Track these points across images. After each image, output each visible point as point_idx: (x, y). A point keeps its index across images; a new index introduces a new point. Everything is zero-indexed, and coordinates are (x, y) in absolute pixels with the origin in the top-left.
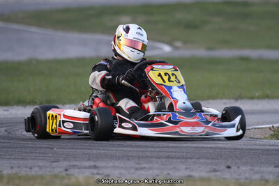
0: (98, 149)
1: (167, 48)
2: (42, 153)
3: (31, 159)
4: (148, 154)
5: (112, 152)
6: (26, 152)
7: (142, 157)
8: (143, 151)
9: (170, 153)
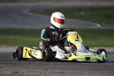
0: (65, 65)
1: (99, 25)
2: (42, 66)
3: (37, 69)
4: (85, 68)
5: (70, 67)
6: (35, 66)
7: (83, 69)
8: (83, 67)
9: (94, 68)
